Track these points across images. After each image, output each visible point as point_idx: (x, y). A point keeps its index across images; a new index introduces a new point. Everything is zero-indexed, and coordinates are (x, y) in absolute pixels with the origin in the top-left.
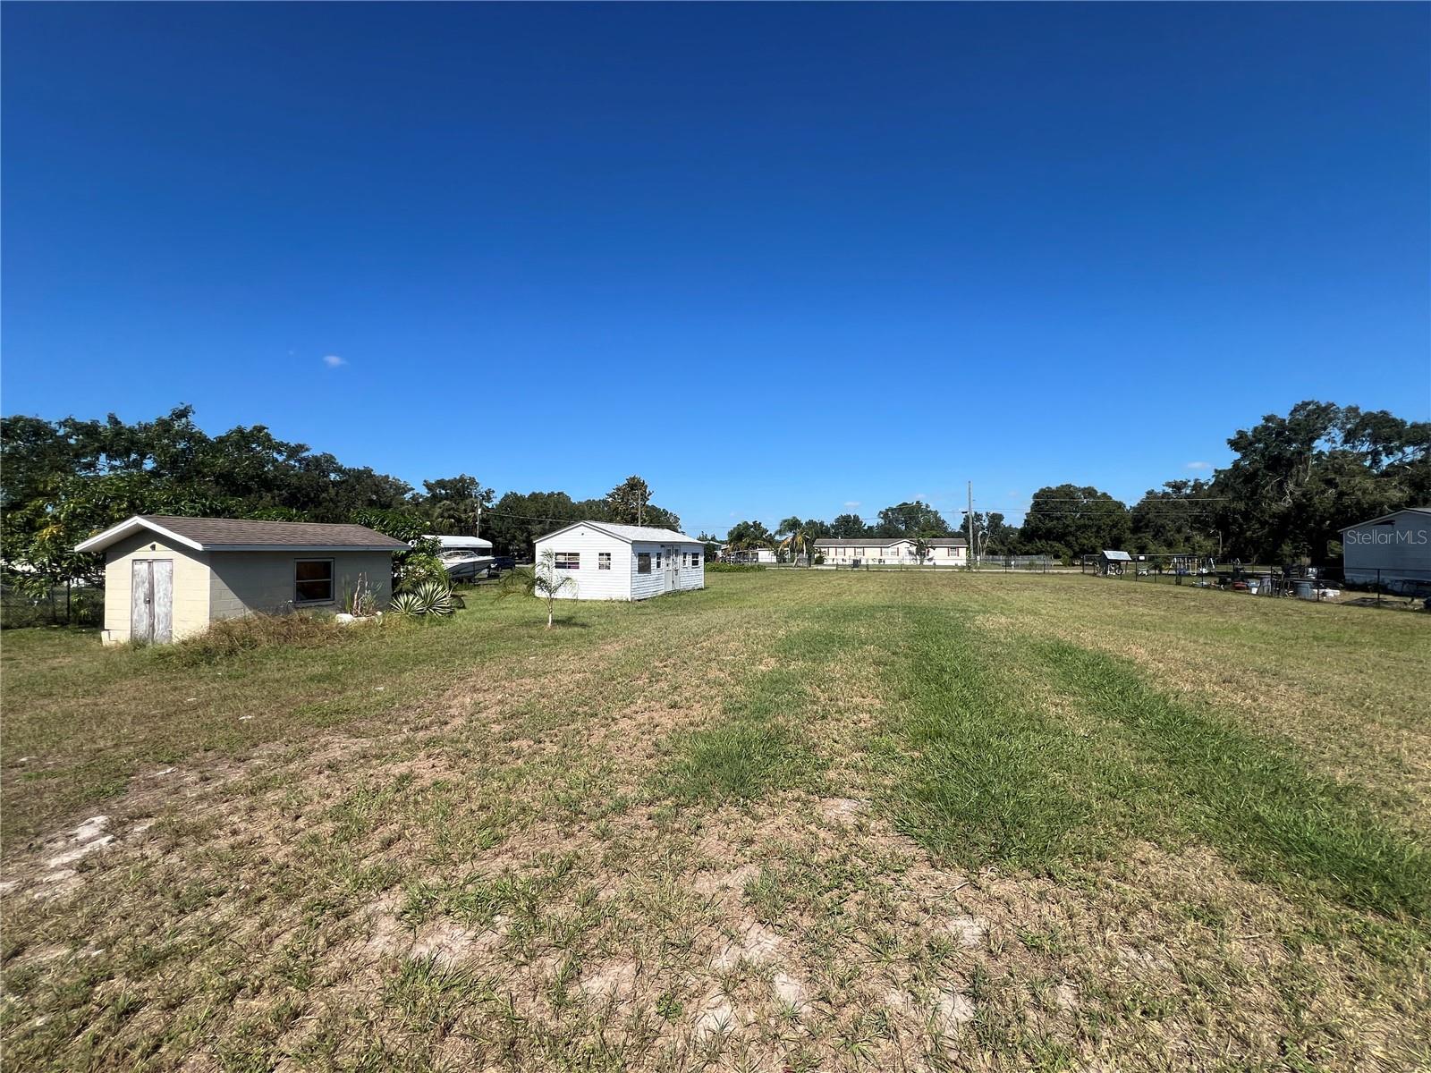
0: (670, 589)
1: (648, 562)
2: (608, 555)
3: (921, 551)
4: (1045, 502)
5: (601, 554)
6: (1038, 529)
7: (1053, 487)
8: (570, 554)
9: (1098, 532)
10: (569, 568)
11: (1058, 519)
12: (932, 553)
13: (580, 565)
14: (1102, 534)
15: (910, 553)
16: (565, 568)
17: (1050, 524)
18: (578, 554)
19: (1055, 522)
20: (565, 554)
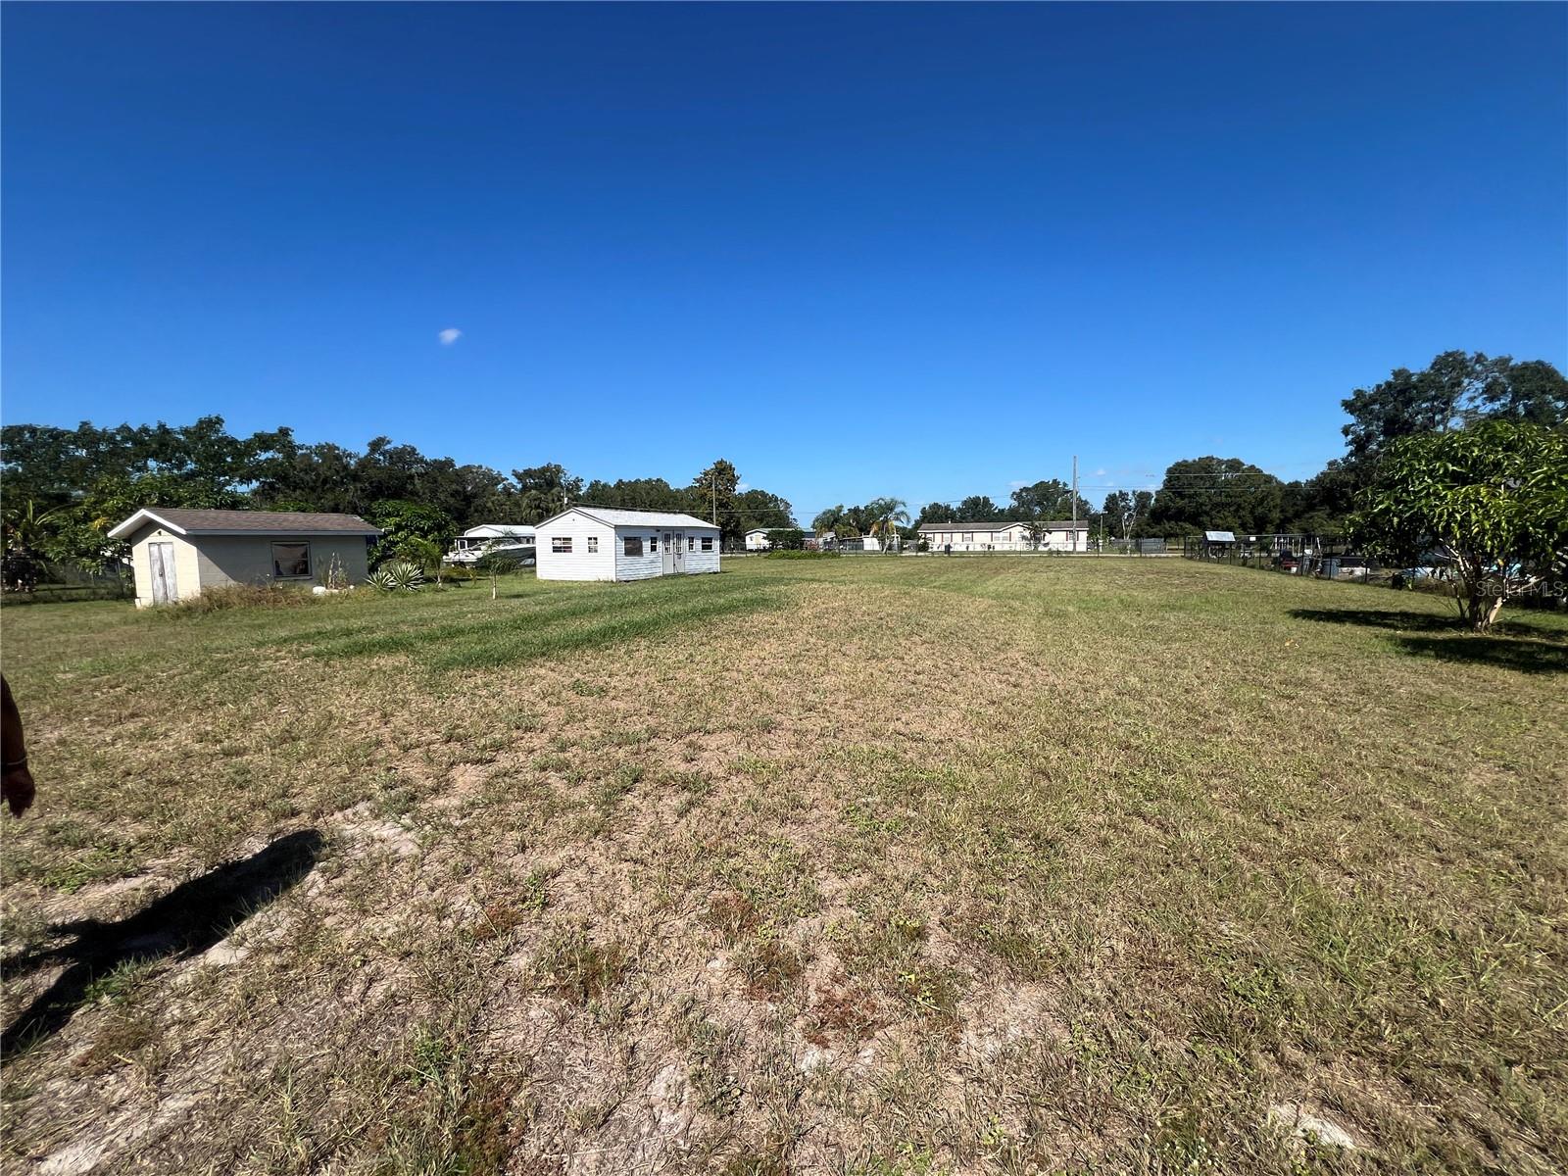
0: (670, 571)
1: (638, 546)
2: (596, 539)
3: (1036, 537)
4: (1178, 476)
5: (590, 539)
6: (1168, 508)
7: (1190, 460)
8: (564, 539)
9: (1237, 511)
10: (565, 551)
11: (1190, 496)
12: (1048, 538)
13: (573, 549)
14: (1242, 513)
15: (1024, 538)
16: (561, 551)
17: (1181, 503)
18: (570, 539)
19: (1186, 500)
20: (559, 539)
